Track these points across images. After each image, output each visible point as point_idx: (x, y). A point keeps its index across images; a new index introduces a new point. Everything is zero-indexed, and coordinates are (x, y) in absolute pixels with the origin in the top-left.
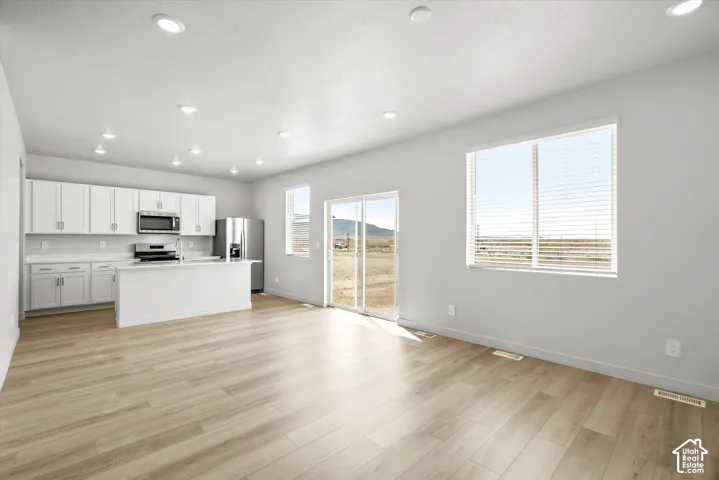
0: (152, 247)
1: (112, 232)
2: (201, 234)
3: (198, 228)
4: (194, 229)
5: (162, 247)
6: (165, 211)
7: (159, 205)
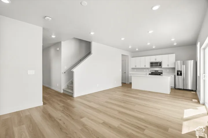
0: (155, 71)
1: (144, 67)
2: (169, 67)
3: (168, 65)
4: (167, 65)
5: (158, 71)
6: (157, 61)
7: (156, 59)
